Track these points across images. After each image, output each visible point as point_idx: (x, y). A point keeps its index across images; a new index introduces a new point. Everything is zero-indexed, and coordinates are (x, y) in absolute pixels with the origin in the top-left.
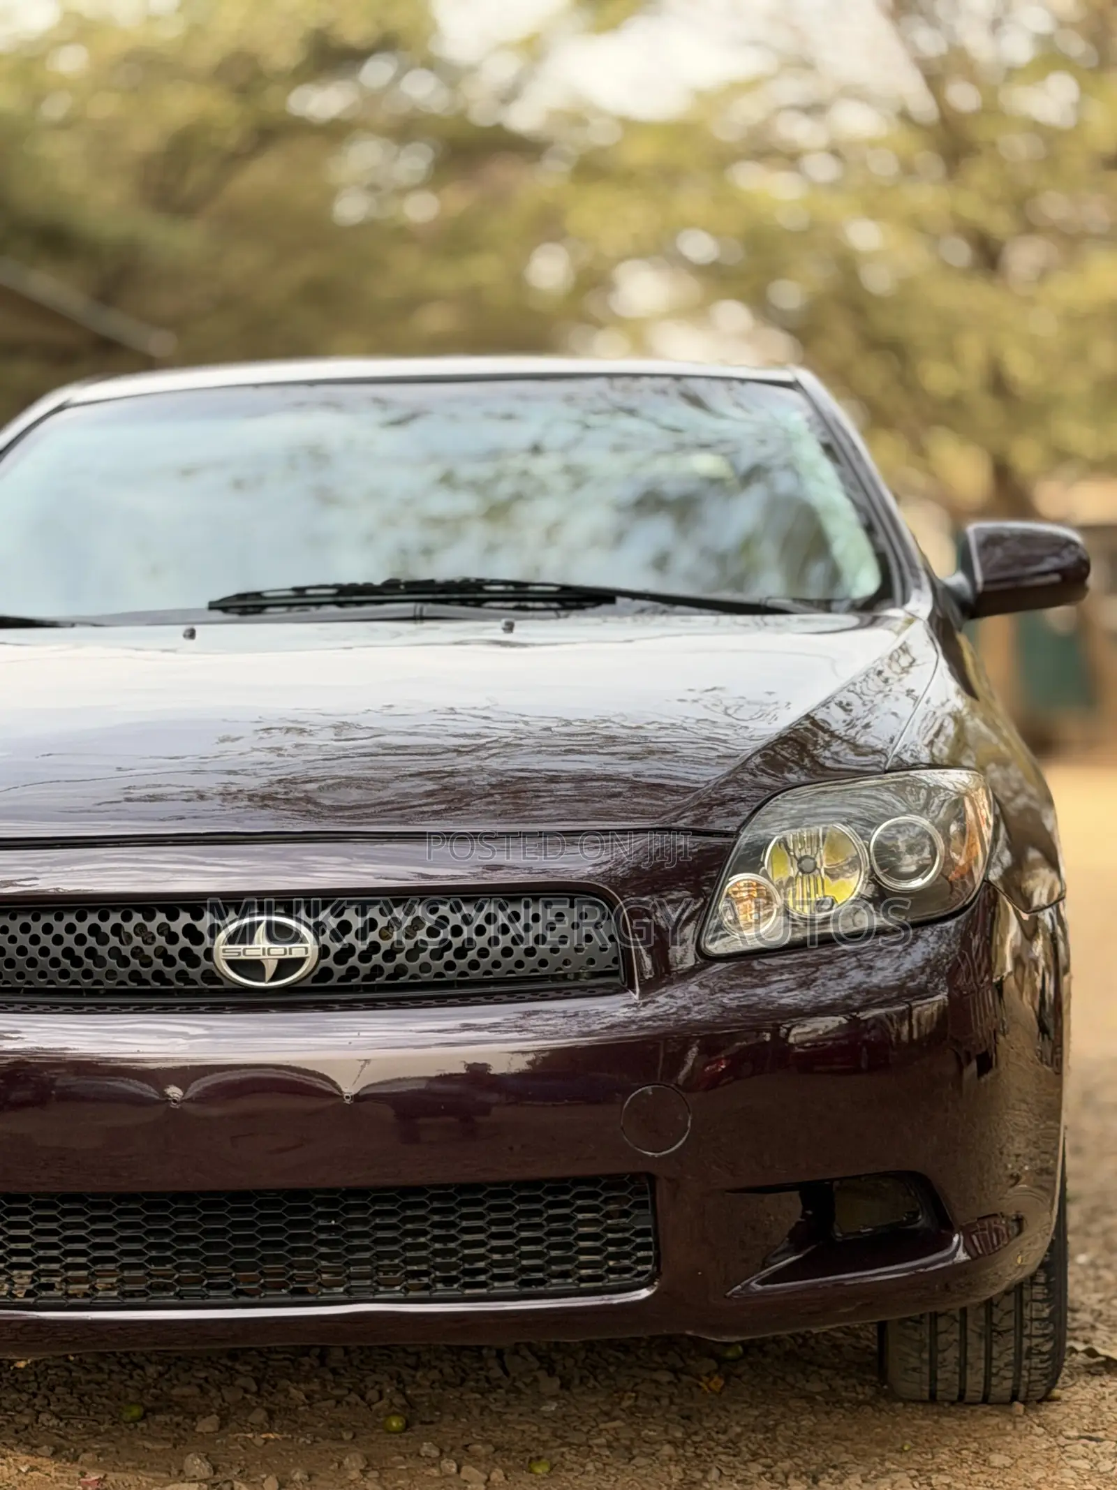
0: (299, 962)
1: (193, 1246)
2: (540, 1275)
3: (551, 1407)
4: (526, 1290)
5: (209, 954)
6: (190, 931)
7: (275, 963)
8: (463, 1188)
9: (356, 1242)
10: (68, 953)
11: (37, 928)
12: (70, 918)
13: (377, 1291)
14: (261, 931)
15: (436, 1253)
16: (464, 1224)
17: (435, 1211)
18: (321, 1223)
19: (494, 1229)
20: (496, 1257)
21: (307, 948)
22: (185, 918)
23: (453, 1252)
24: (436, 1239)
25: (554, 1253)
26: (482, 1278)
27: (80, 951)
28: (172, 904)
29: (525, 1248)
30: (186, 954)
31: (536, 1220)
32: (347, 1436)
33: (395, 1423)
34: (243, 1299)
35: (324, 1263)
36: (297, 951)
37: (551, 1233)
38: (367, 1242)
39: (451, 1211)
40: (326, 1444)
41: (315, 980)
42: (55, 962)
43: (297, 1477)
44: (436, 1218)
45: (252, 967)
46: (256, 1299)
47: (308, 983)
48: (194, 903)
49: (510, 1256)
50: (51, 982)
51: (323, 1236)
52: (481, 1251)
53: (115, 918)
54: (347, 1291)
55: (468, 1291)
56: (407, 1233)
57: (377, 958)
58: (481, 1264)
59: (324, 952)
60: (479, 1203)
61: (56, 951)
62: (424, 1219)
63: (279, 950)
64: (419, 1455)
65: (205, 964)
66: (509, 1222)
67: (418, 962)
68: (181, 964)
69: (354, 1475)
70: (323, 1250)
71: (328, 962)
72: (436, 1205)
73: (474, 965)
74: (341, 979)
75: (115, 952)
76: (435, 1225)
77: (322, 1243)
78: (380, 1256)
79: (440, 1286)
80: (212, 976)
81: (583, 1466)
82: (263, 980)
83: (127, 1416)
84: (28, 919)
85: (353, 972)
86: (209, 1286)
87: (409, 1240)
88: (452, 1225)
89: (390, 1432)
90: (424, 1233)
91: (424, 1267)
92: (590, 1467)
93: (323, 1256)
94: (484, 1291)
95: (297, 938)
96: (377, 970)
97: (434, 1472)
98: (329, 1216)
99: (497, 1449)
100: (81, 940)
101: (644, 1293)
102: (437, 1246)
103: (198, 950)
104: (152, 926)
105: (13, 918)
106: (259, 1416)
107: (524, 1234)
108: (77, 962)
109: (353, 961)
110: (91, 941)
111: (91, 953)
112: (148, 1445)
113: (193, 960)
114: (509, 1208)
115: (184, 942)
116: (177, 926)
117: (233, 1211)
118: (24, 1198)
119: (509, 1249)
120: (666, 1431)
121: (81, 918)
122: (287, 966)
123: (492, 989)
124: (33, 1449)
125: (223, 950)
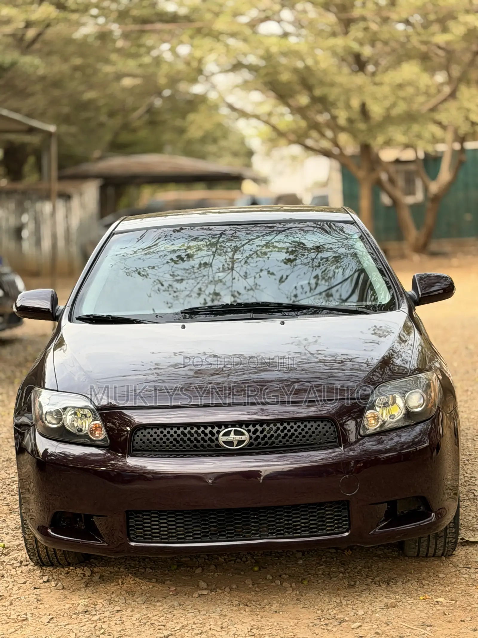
0: (244, 441)
1: (215, 524)
2: (316, 530)
3: (301, 562)
4: (311, 534)
5: (217, 439)
6: (211, 432)
7: (237, 442)
8: (293, 506)
9: (262, 522)
10: (175, 439)
11: (165, 432)
12: (175, 429)
13: (268, 535)
14: (232, 432)
15: (286, 524)
16: (294, 516)
17: (285, 512)
18: (252, 516)
19: (302, 517)
20: (303, 525)
21: (246, 437)
22: (209, 429)
23: (291, 524)
24: (285, 520)
25: (319, 523)
26: (299, 531)
27: (178, 439)
28: (205, 425)
29: (311, 522)
30: (210, 439)
31: (315, 514)
32: (242, 573)
33: (256, 569)
34: (229, 539)
35: (253, 528)
36: (243, 438)
37: (319, 517)
38: (265, 522)
39: (290, 512)
40: (236, 576)
41: (248, 446)
42: (171, 442)
43: (234, 587)
44: (286, 514)
45: (231, 443)
46: (233, 539)
47: (246, 447)
48: (212, 425)
49: (307, 525)
50: (170, 448)
51: (253, 520)
52: (299, 523)
53: (189, 429)
54: (259, 536)
55: (295, 535)
56: (278, 519)
57: (266, 439)
58: (299, 527)
59: (251, 438)
60: (298, 510)
61: (171, 439)
62: (282, 515)
63: (238, 438)
64: (266, 579)
65: (216, 442)
66: (307, 515)
67: (278, 440)
68: (209, 442)
69: (251, 586)
70: (253, 524)
71: (252, 440)
72: (286, 510)
73: (294, 440)
74: (256, 446)
75: (189, 439)
76: (286, 516)
77: (253, 522)
78: (269, 526)
79: (286, 534)
80: (218, 446)
81: (318, 581)
82: (233, 446)
83: (173, 568)
84: (162, 429)
85: (259, 443)
86: (220, 535)
87: (278, 521)
88: (291, 516)
89: (254, 571)
90: (282, 519)
91: (282, 528)
92: (320, 581)
93: (253, 526)
94: (299, 535)
95: (243, 434)
96: (266, 443)
97: (274, 584)
98: (254, 515)
99: (290, 576)
100: (179, 436)
101: (346, 534)
102: (286, 522)
103: (214, 438)
104: (200, 431)
105: (158, 429)
106: (213, 567)
107: (311, 518)
108: (178, 442)
109: (259, 440)
110: (182, 436)
111: (182, 439)
112: (183, 578)
113: (212, 441)
114: (307, 511)
115: (209, 436)
116: (207, 431)
117: (227, 514)
118: (165, 511)
119: (307, 523)
120: (338, 568)
121: (179, 429)
122: (240, 442)
123: (300, 447)
124: (150, 580)
125: (221, 438)
